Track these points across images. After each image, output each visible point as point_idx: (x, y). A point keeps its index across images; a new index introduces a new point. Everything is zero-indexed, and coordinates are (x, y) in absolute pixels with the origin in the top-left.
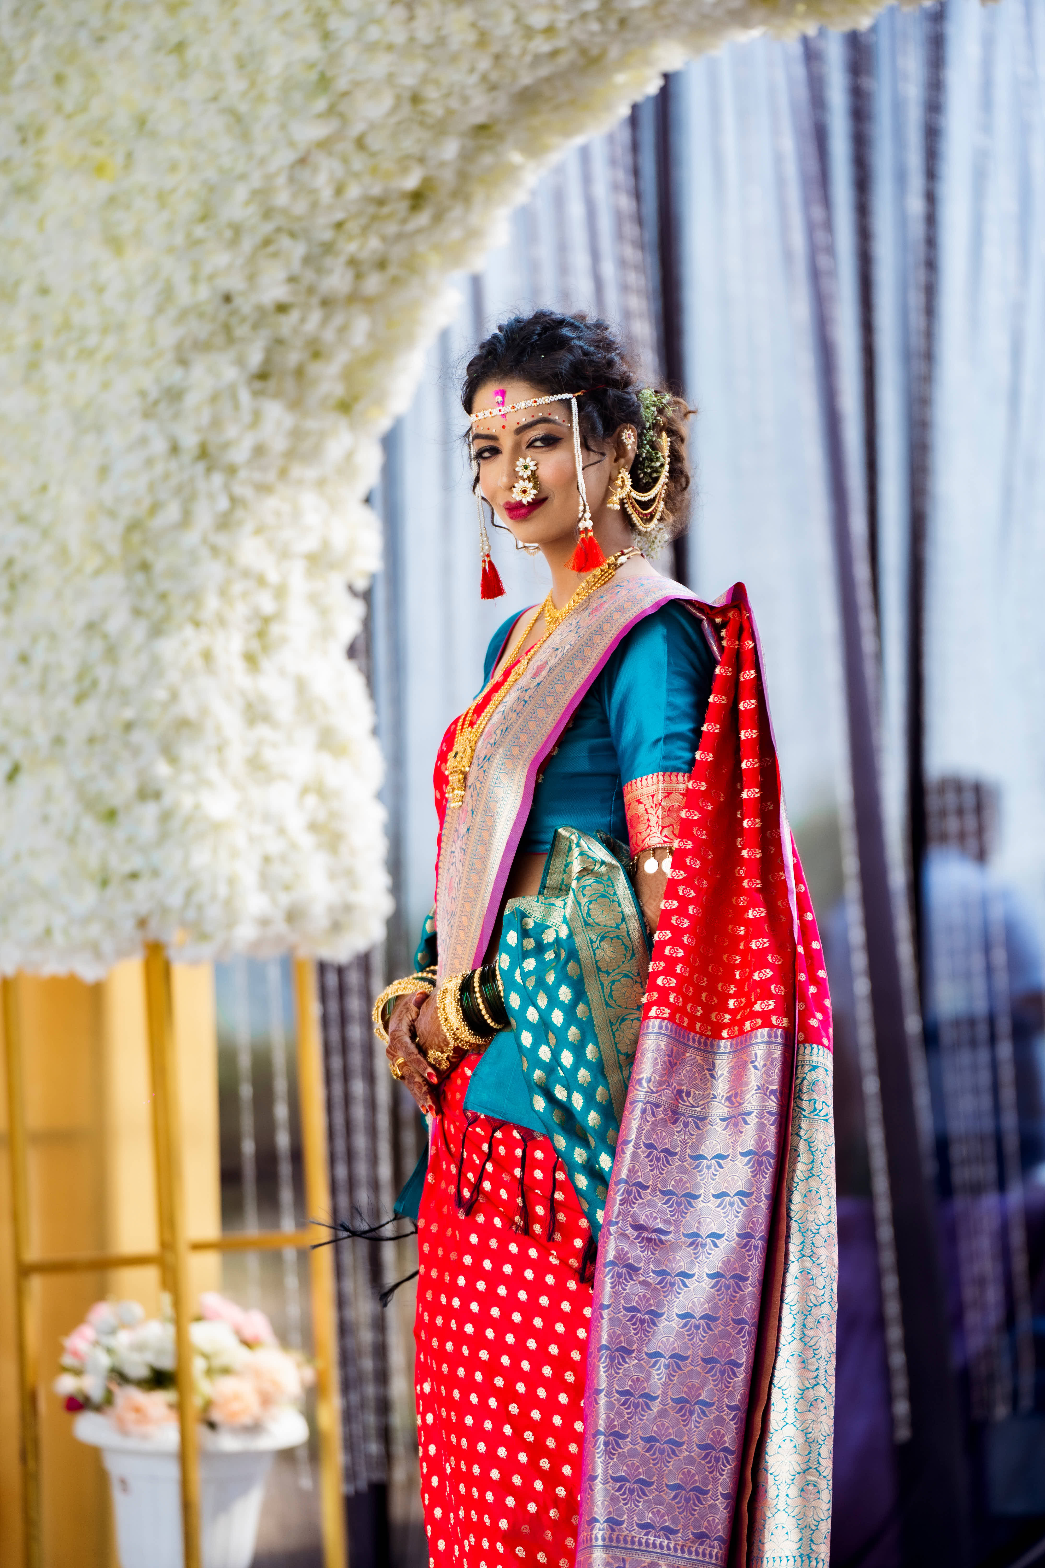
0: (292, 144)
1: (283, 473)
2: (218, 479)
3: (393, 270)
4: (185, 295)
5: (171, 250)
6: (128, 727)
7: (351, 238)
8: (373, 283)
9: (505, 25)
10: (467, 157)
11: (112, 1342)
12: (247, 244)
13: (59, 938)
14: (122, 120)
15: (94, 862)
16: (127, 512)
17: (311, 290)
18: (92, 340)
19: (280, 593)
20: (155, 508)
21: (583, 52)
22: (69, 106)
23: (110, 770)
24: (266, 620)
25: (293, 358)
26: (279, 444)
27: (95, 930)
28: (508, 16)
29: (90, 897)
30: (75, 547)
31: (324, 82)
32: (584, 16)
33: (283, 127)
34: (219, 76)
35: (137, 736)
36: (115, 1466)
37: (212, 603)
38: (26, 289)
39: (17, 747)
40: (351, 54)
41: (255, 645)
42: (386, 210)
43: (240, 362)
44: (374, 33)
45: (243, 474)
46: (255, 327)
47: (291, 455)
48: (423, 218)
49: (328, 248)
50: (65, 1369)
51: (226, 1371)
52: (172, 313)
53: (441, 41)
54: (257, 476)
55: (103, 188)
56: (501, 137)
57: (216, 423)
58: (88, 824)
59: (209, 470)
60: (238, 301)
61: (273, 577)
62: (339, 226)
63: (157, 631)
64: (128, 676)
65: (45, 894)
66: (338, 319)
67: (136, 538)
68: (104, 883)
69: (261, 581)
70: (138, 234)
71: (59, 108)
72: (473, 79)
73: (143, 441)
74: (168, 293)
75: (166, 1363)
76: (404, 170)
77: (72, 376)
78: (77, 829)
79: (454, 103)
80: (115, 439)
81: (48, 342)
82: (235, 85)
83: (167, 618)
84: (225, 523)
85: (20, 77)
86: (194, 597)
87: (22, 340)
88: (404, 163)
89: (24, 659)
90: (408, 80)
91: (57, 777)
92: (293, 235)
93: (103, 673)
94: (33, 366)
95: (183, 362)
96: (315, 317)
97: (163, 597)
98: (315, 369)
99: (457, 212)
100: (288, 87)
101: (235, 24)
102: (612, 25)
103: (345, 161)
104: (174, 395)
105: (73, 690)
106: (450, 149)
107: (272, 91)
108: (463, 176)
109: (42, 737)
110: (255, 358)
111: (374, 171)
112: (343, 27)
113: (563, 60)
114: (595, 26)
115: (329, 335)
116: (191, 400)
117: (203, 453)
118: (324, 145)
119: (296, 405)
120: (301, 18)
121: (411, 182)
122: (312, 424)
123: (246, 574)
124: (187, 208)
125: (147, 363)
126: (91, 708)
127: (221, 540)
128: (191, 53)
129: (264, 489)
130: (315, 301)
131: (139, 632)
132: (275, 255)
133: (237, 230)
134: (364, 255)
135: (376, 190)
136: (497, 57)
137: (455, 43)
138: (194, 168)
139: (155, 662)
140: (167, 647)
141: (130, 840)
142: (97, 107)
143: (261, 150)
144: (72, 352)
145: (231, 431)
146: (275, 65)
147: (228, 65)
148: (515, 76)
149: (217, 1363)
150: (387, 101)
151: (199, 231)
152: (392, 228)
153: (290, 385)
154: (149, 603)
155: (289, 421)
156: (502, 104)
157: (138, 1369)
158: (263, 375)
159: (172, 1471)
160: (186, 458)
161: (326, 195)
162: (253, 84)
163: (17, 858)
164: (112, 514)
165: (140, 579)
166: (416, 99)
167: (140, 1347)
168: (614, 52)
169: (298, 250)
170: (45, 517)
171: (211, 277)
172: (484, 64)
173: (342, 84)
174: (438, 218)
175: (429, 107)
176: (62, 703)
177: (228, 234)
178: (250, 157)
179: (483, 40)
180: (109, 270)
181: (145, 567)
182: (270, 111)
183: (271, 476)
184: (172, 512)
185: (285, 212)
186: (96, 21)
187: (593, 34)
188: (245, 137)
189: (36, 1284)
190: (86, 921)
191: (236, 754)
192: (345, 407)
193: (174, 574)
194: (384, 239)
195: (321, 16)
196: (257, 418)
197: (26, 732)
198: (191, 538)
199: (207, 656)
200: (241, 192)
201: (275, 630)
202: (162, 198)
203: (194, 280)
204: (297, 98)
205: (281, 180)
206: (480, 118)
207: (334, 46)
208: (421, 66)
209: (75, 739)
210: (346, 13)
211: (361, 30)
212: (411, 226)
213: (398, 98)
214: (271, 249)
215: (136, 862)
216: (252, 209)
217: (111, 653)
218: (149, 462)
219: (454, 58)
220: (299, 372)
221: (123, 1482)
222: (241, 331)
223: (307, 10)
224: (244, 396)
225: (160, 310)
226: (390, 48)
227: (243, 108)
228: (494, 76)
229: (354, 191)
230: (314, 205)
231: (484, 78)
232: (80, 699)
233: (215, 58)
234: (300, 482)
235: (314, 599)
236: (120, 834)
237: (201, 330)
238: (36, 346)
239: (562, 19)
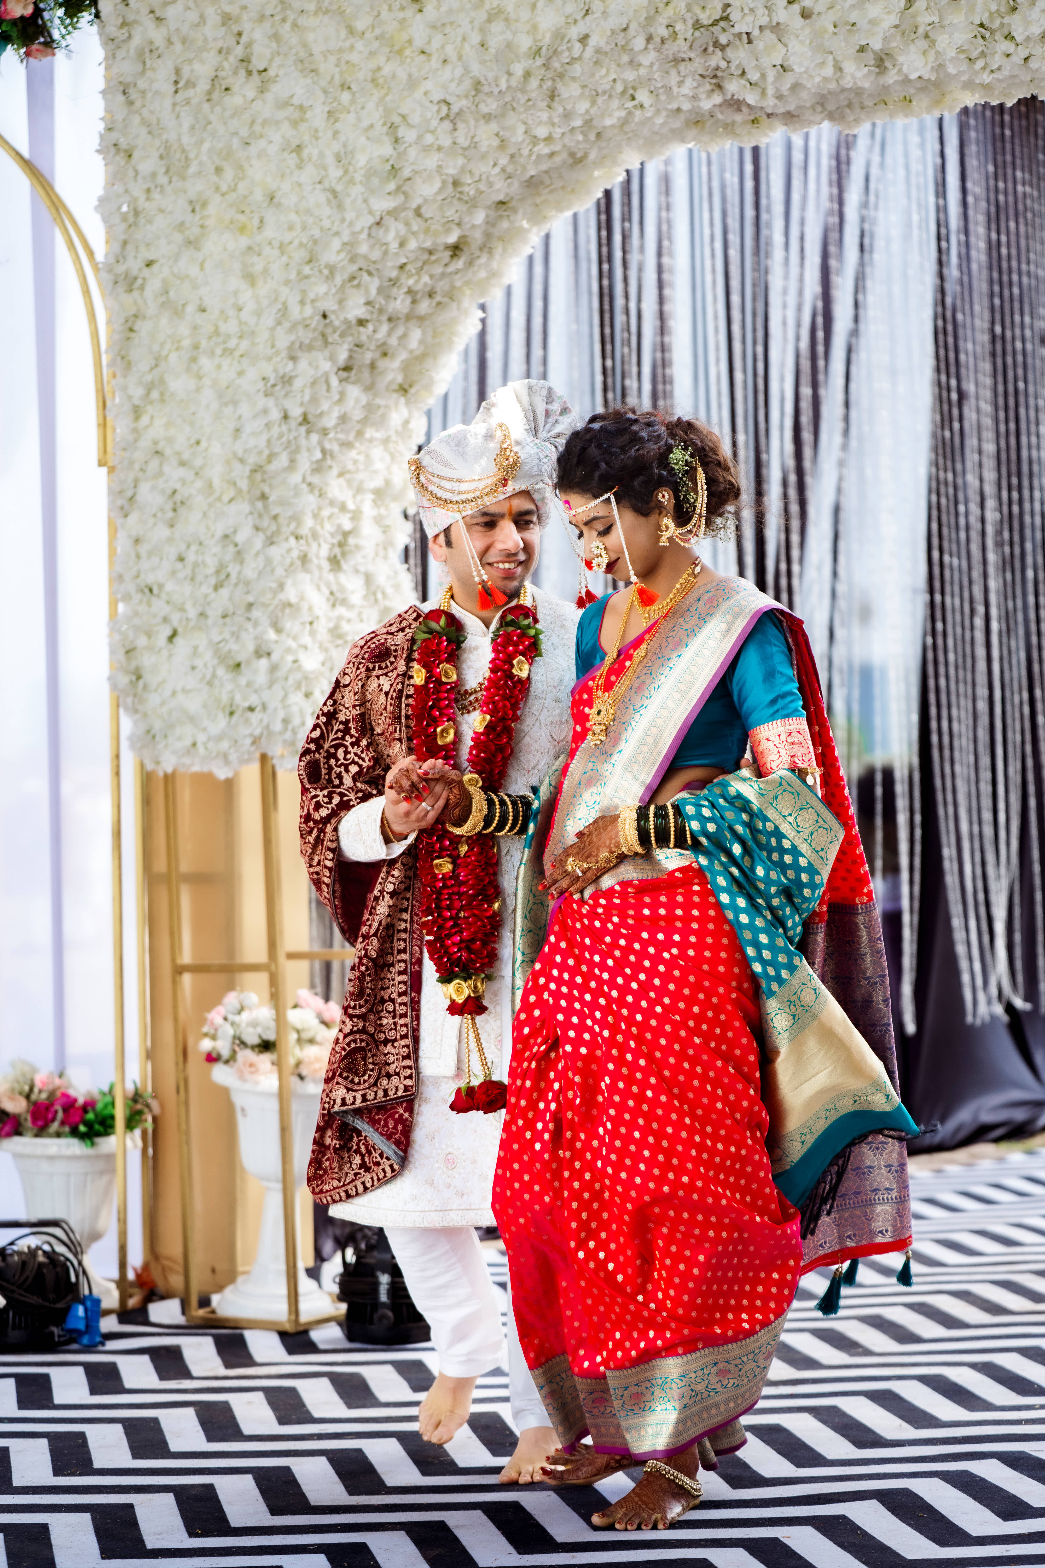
0: (371, 212)
1: (360, 434)
2: (315, 438)
3: (438, 298)
4: (295, 312)
5: (287, 282)
6: (250, 606)
7: (410, 276)
8: (424, 306)
9: (519, 135)
10: (490, 223)
11: (237, 1018)
12: (338, 280)
13: (201, 749)
14: (258, 195)
15: (225, 698)
16: (252, 459)
17: (381, 311)
18: (232, 343)
19: (356, 516)
20: (271, 457)
21: (572, 154)
22: (224, 188)
23: (236, 636)
24: (346, 534)
25: (368, 356)
26: (357, 415)
27: (225, 745)
28: (521, 129)
29: (222, 722)
30: (217, 483)
31: (394, 171)
32: (573, 130)
33: (365, 201)
34: (325, 168)
35: (256, 613)
36: (238, 1100)
37: (309, 523)
38: (190, 309)
39: (175, 618)
40: (413, 153)
41: (337, 551)
42: (433, 258)
43: (332, 358)
44: (429, 139)
45: (332, 435)
46: (342, 336)
47: (364, 421)
48: (460, 264)
49: (394, 282)
50: (206, 1035)
51: (311, 1041)
52: (287, 325)
53: (475, 145)
54: (341, 436)
55: (244, 241)
56: (515, 210)
57: (314, 400)
58: (221, 672)
59: (308, 432)
60: (332, 317)
61: (351, 506)
62: (402, 267)
63: (270, 542)
64: (250, 572)
65: (192, 719)
66: (400, 331)
67: (258, 477)
68: (232, 713)
69: (343, 508)
70: (266, 271)
71: (217, 189)
72: (497, 170)
73: (265, 411)
74: (284, 310)
75: (271, 1036)
76: (448, 231)
77: (219, 367)
78: (214, 675)
79: (482, 186)
80: (245, 409)
81: (204, 343)
82: (334, 173)
83: (278, 532)
84: (318, 468)
85: (192, 169)
86: (296, 518)
87: (186, 343)
88: (448, 225)
89: (181, 559)
90: (452, 170)
91: (200, 638)
92: (370, 273)
93: (233, 569)
94: (194, 360)
95: (293, 359)
96: (385, 328)
97: (275, 517)
98: (382, 364)
99: (483, 260)
100: (370, 173)
101: (336, 133)
102: (592, 137)
103: (407, 224)
104: (287, 380)
105: (213, 581)
106: (480, 217)
107: (358, 177)
108: (488, 236)
109: (192, 613)
110: (342, 356)
111: (427, 231)
112: (408, 135)
113: (558, 159)
114: (580, 138)
115: (393, 341)
116: (298, 384)
117: (305, 420)
118: (393, 213)
119: (369, 388)
120: (380, 129)
121: (452, 239)
122: (379, 401)
123: (332, 503)
124: (300, 255)
125: (269, 359)
126: (224, 592)
127: (316, 479)
128: (305, 153)
129: (347, 445)
130: (384, 318)
131: (259, 542)
132: (358, 286)
133: (332, 269)
134: (419, 287)
135: (428, 244)
136: (512, 156)
137: (483, 148)
138: (304, 228)
139: (269, 561)
140: (275, 552)
141: (248, 684)
142: (242, 188)
143: (350, 215)
144: (218, 351)
145: (325, 406)
146: (361, 160)
147: (330, 160)
148: (524, 169)
149: (305, 1036)
150: (437, 185)
151: (307, 270)
152: (438, 270)
153: (366, 374)
154: (265, 522)
155: (364, 400)
156: (515, 188)
157: (253, 1039)
158: (347, 368)
159: (274, 1105)
160: (293, 424)
161: (394, 246)
162: (346, 172)
163: (174, 693)
164: (242, 461)
165: (260, 505)
166: (456, 183)
167: (254, 1024)
168: (592, 156)
169: (373, 285)
170: (198, 462)
171: (313, 301)
172: (503, 161)
173: (406, 172)
174: (470, 263)
175: (466, 189)
176: (206, 589)
177: (326, 272)
178: (343, 220)
179: (503, 144)
180: (246, 296)
181: (263, 497)
182: (357, 190)
183: (351, 437)
184: (283, 460)
185: (365, 257)
186: (244, 132)
187: (578, 142)
188: (340, 207)
189: (187, 979)
190: (219, 738)
191: (323, 627)
192: (403, 390)
193: (282, 502)
194: (432, 277)
195: (393, 127)
196: (342, 395)
197: (182, 610)
198: (296, 478)
199: (304, 559)
200: (336, 244)
201: (351, 541)
202: (282, 248)
203: (302, 302)
204: (376, 181)
205: (364, 236)
206: (501, 197)
207: (401, 148)
208: (460, 161)
209: (214, 613)
210: (410, 126)
211: (420, 137)
212: (451, 269)
213: (444, 182)
214: (355, 282)
215: (254, 700)
216: (343, 255)
217: (239, 556)
218: (268, 426)
219: (483, 157)
220: (373, 366)
221: (243, 1110)
222: (333, 337)
223: (384, 124)
224: (334, 381)
225: (279, 323)
226: (439, 149)
227: (339, 188)
228: (510, 169)
229: (412, 244)
230: (386, 253)
231: (503, 170)
232: (217, 587)
233: (321, 155)
234: (371, 441)
235: (378, 520)
236: (243, 681)
237: (306, 336)
238: (196, 347)
239: (558, 132)
